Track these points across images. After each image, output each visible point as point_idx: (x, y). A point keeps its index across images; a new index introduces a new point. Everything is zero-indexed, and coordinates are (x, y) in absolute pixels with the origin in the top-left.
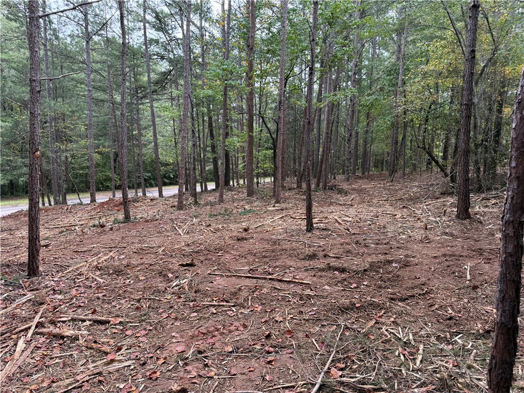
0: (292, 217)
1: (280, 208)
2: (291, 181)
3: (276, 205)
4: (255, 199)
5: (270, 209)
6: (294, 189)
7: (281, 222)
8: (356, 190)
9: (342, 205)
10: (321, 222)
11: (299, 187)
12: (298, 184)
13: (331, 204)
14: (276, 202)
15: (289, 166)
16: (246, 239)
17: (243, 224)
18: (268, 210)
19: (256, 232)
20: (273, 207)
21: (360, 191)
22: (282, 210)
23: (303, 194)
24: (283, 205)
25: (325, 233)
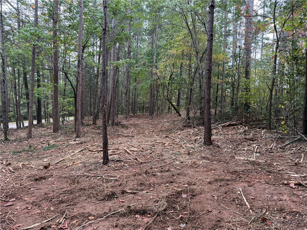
0: (89, 150)
1: (79, 142)
2: (88, 119)
3: (77, 139)
4: (59, 134)
5: (72, 143)
6: (91, 125)
7: (80, 155)
8: (132, 125)
9: (126, 137)
10: (114, 153)
11: (95, 123)
12: (94, 121)
13: (119, 136)
14: (77, 137)
15: (87, 109)
16: (44, 178)
17: (45, 160)
18: (69, 144)
19: (56, 169)
20: (74, 141)
21: (135, 126)
22: (82, 143)
23: (97, 129)
24: (83, 139)
25: (119, 164)
